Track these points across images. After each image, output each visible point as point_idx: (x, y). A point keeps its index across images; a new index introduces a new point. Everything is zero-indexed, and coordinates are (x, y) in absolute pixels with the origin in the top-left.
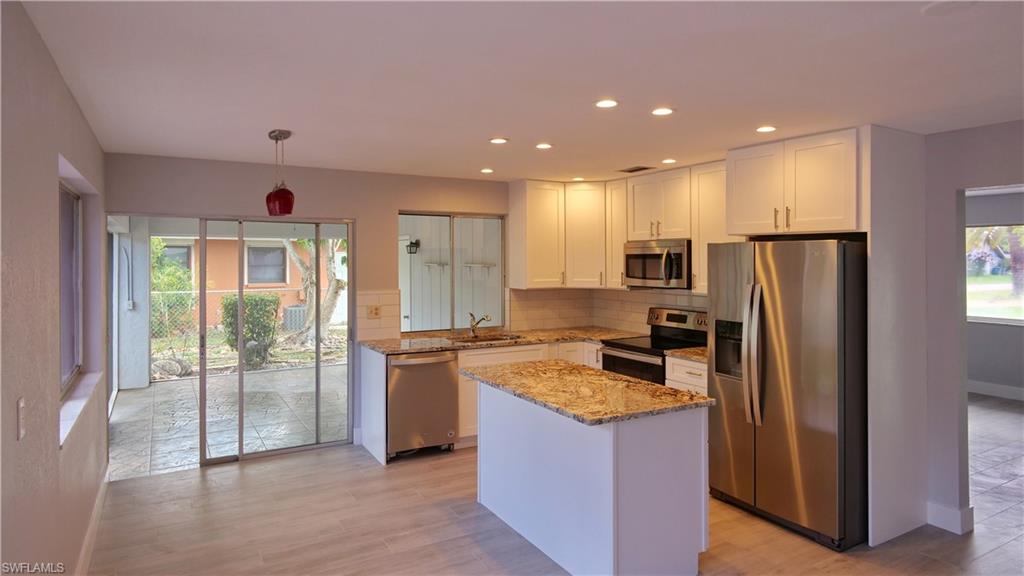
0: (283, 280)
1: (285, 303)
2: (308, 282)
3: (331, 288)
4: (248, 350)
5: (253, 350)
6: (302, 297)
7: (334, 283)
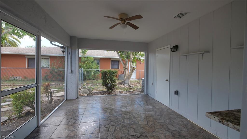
0: (119, 68)
1: (119, 73)
2: (125, 68)
3: (131, 70)
4: (108, 87)
5: (110, 87)
6: (123, 72)
7: (132, 68)
